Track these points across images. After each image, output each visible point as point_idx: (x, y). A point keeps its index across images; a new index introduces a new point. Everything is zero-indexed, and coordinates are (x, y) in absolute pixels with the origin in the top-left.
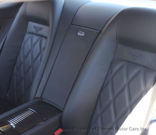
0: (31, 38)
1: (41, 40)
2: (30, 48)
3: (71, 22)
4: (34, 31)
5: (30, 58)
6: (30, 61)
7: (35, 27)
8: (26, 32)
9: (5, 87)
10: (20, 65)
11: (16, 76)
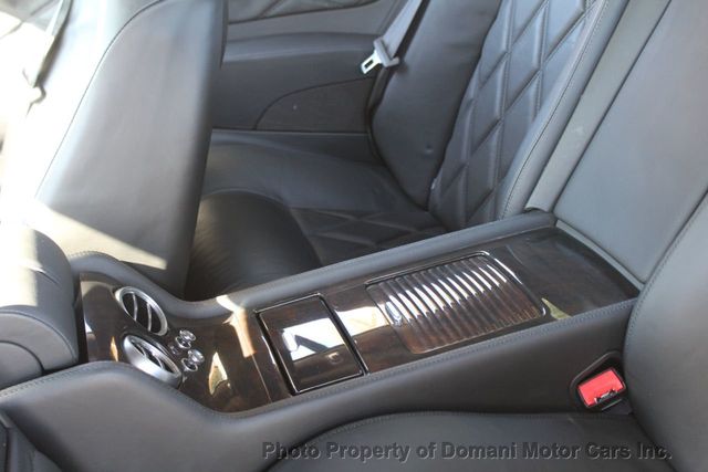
5: (537, 37)
6: (536, 52)
9: (429, 151)
10: (495, 68)
11: (474, 113)
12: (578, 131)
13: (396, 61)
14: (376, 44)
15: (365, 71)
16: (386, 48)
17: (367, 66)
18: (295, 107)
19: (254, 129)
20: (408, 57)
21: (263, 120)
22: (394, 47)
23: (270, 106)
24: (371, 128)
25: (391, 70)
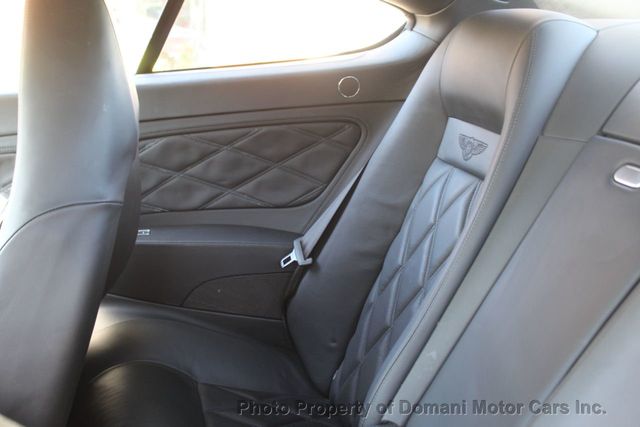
0: (443, 180)
1: (473, 193)
2: (432, 220)
3: (601, 124)
4: (458, 154)
5: (424, 257)
6: (422, 271)
7: (463, 138)
8: (436, 156)
9: (333, 345)
10: (392, 278)
11: (372, 316)
12: (432, 355)
13: (309, 261)
14: (296, 243)
15: (283, 266)
16: (303, 248)
17: (285, 262)
18: (219, 291)
19: (181, 306)
20: (320, 259)
21: (189, 299)
22: (309, 248)
23: (197, 287)
24: (286, 316)
25: (305, 268)
